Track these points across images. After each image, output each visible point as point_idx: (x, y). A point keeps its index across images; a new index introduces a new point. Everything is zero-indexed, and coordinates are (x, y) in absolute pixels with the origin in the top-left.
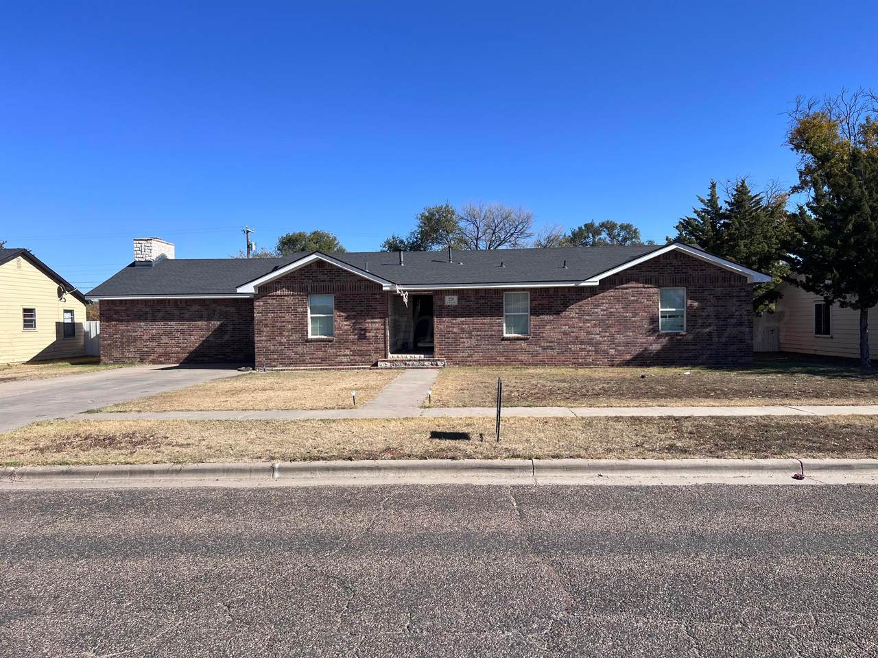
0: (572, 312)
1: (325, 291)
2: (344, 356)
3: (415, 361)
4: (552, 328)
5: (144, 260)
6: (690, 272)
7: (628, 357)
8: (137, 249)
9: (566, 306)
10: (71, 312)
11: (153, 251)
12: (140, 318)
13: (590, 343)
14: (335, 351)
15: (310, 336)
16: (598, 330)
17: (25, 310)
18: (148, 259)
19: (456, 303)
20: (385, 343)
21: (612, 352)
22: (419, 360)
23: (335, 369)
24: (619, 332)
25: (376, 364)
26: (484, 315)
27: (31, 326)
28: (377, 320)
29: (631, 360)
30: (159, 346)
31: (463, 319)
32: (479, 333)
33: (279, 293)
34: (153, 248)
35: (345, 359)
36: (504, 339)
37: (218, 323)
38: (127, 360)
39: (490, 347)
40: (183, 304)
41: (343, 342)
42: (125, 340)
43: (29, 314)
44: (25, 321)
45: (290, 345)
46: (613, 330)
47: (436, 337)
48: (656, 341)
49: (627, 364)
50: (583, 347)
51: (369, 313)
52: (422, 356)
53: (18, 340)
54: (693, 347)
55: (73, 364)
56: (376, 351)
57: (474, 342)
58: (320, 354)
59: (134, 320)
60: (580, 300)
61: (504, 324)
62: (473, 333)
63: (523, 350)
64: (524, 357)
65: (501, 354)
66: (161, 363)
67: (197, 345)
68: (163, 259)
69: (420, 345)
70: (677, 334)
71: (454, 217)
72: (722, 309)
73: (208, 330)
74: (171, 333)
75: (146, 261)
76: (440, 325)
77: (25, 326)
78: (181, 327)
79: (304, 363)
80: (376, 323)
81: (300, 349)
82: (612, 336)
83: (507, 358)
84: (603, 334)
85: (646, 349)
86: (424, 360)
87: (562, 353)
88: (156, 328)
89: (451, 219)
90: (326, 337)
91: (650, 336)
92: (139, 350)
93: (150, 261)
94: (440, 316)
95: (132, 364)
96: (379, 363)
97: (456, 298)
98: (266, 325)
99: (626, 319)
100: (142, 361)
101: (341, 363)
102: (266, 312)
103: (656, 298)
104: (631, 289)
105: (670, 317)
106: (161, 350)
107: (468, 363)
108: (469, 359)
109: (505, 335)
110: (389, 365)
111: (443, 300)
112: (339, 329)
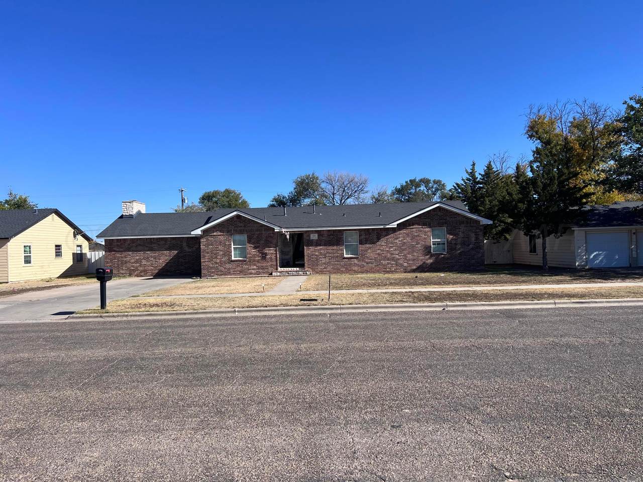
0: (382, 242)
1: (241, 232)
2: (253, 269)
3: (294, 271)
4: (371, 252)
5: (128, 214)
6: (448, 219)
7: (415, 267)
8: (124, 208)
9: (379, 239)
10: (80, 246)
11: (134, 209)
12: (128, 250)
13: (393, 259)
14: (247, 267)
15: (233, 259)
16: (397, 252)
17: (56, 246)
18: (131, 213)
19: (317, 238)
20: (276, 262)
21: (405, 264)
22: (296, 271)
23: (248, 277)
24: (409, 253)
25: (271, 274)
26: (333, 245)
27: (59, 255)
28: (271, 249)
29: (416, 269)
30: (140, 266)
31: (321, 247)
32: (330, 255)
33: (215, 234)
34: (134, 207)
35: (253, 271)
36: (344, 258)
37: (176, 252)
38: (121, 275)
39: (337, 263)
40: (155, 241)
41: (252, 262)
42: (120, 263)
43: (58, 247)
44: (56, 252)
45: (221, 264)
46: (405, 252)
47: (306, 257)
48: (430, 258)
49: (414, 271)
50: (389, 262)
51: (268, 244)
52: (298, 269)
53: (52, 264)
54: (450, 261)
55: (88, 278)
56: (271, 266)
57: (327, 260)
58: (239, 269)
59: (125, 251)
60: (386, 235)
61: (345, 250)
62: (327, 255)
63: (355, 265)
64: (356, 268)
65: (343, 267)
66: (142, 276)
67: (163, 265)
68: (139, 213)
69: (296, 263)
70: (442, 254)
71: (318, 181)
72: (467, 239)
73: (170, 256)
74: (148, 258)
75: (130, 215)
76: (308, 251)
77: (56, 255)
78: (154, 255)
79: (230, 274)
80: (271, 250)
81: (228, 266)
82: (405, 256)
83: (346, 269)
84: (401, 255)
85: (424, 263)
86: (299, 271)
87: (377, 265)
88: (138, 256)
89: (316, 182)
90: (242, 259)
91: (427, 255)
92: (128, 269)
93: (132, 215)
94: (308, 245)
95: (124, 277)
96: (273, 273)
97: (316, 235)
98: (208, 253)
99: (413, 246)
100: (130, 275)
101: (251, 273)
102: (207, 245)
103: (430, 234)
104: (415, 229)
105: (437, 244)
106: (141, 269)
107: (324, 272)
108: (325, 270)
109: (345, 256)
110: (279, 274)
111: (309, 236)
112: (250, 254)
